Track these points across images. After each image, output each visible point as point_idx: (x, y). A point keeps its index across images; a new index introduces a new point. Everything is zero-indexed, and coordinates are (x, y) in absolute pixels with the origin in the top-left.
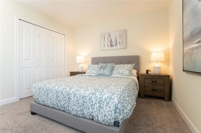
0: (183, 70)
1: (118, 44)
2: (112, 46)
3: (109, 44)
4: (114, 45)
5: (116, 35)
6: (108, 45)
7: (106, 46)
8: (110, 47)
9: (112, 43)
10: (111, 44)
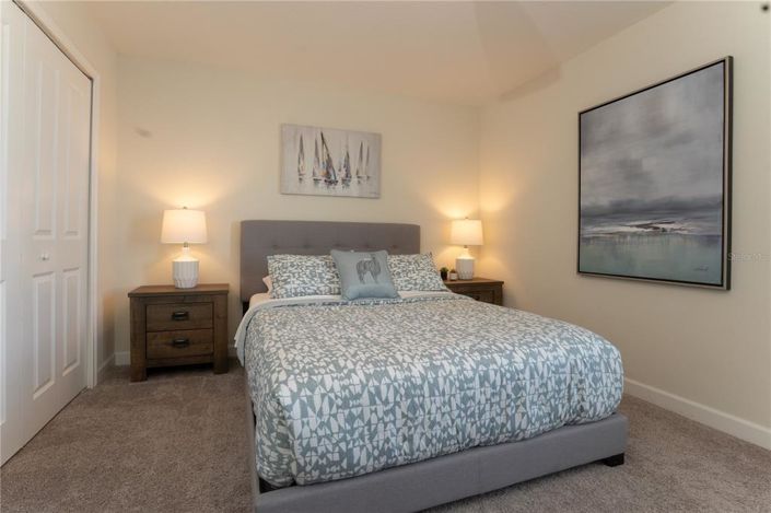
0: (579, 272)
1: (354, 180)
2: (331, 183)
3: (320, 174)
4: (340, 181)
5: (347, 146)
6: (314, 174)
7: (308, 180)
8: (322, 184)
9: (331, 172)
10: (328, 174)
